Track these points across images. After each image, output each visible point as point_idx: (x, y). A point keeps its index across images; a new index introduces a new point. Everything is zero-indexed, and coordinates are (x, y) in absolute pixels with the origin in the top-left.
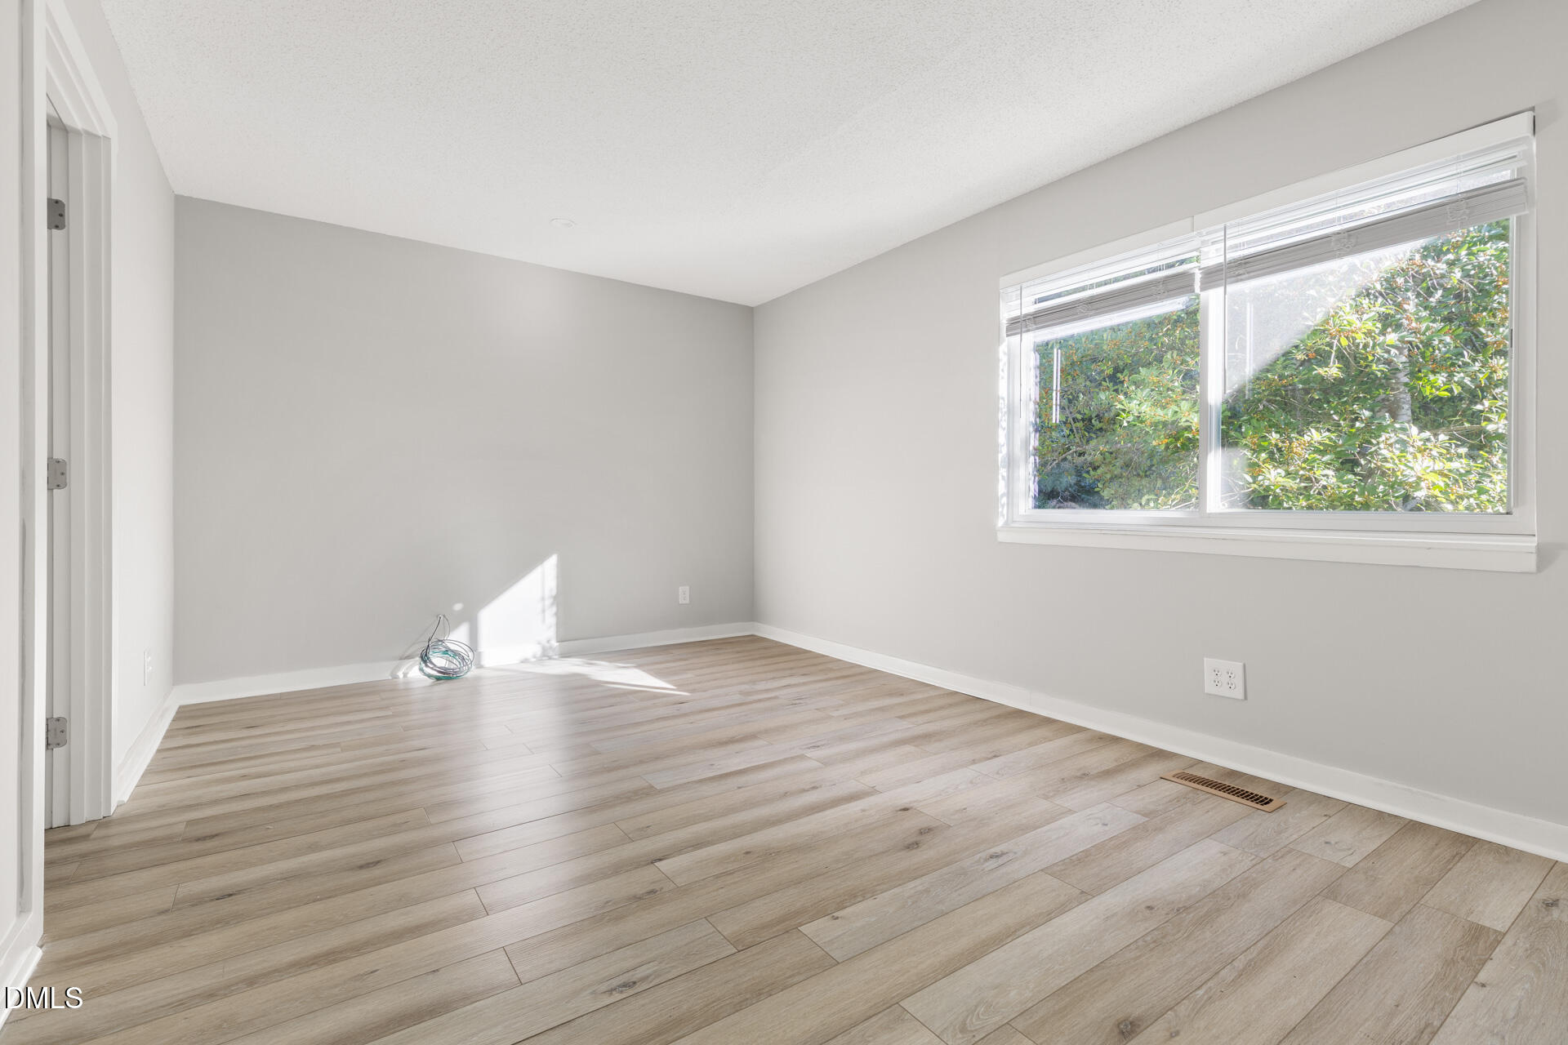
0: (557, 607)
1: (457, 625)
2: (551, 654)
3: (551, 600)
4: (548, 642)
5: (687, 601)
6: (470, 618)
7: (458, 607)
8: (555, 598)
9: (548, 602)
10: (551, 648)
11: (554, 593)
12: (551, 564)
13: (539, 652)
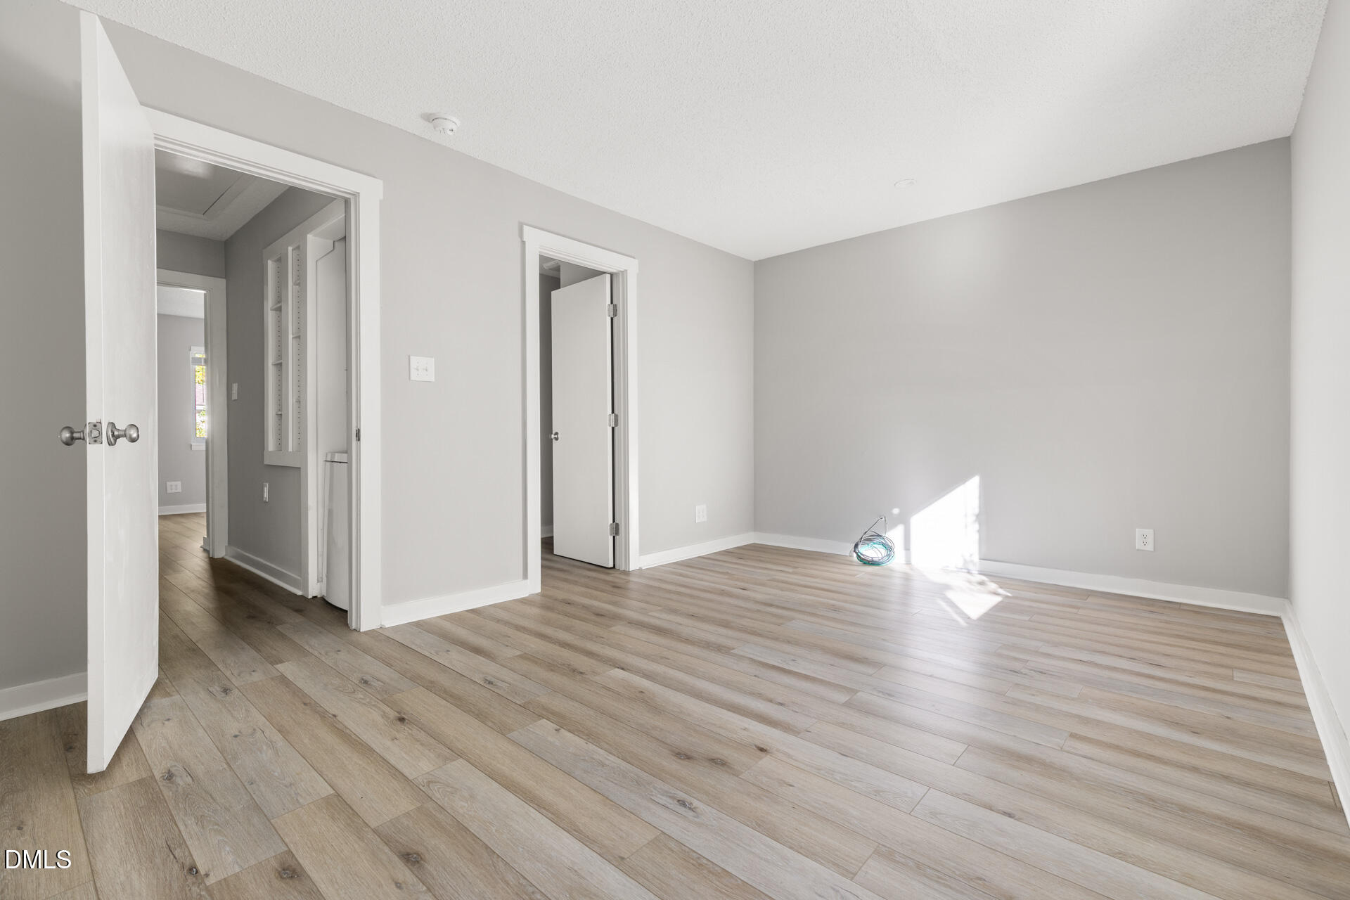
0: (980, 524)
1: (894, 525)
2: (971, 567)
3: (974, 518)
4: (971, 555)
5: (1150, 547)
6: (904, 520)
7: (896, 511)
8: (978, 516)
9: (972, 518)
10: (972, 561)
11: (977, 511)
12: (973, 485)
13: (960, 565)
